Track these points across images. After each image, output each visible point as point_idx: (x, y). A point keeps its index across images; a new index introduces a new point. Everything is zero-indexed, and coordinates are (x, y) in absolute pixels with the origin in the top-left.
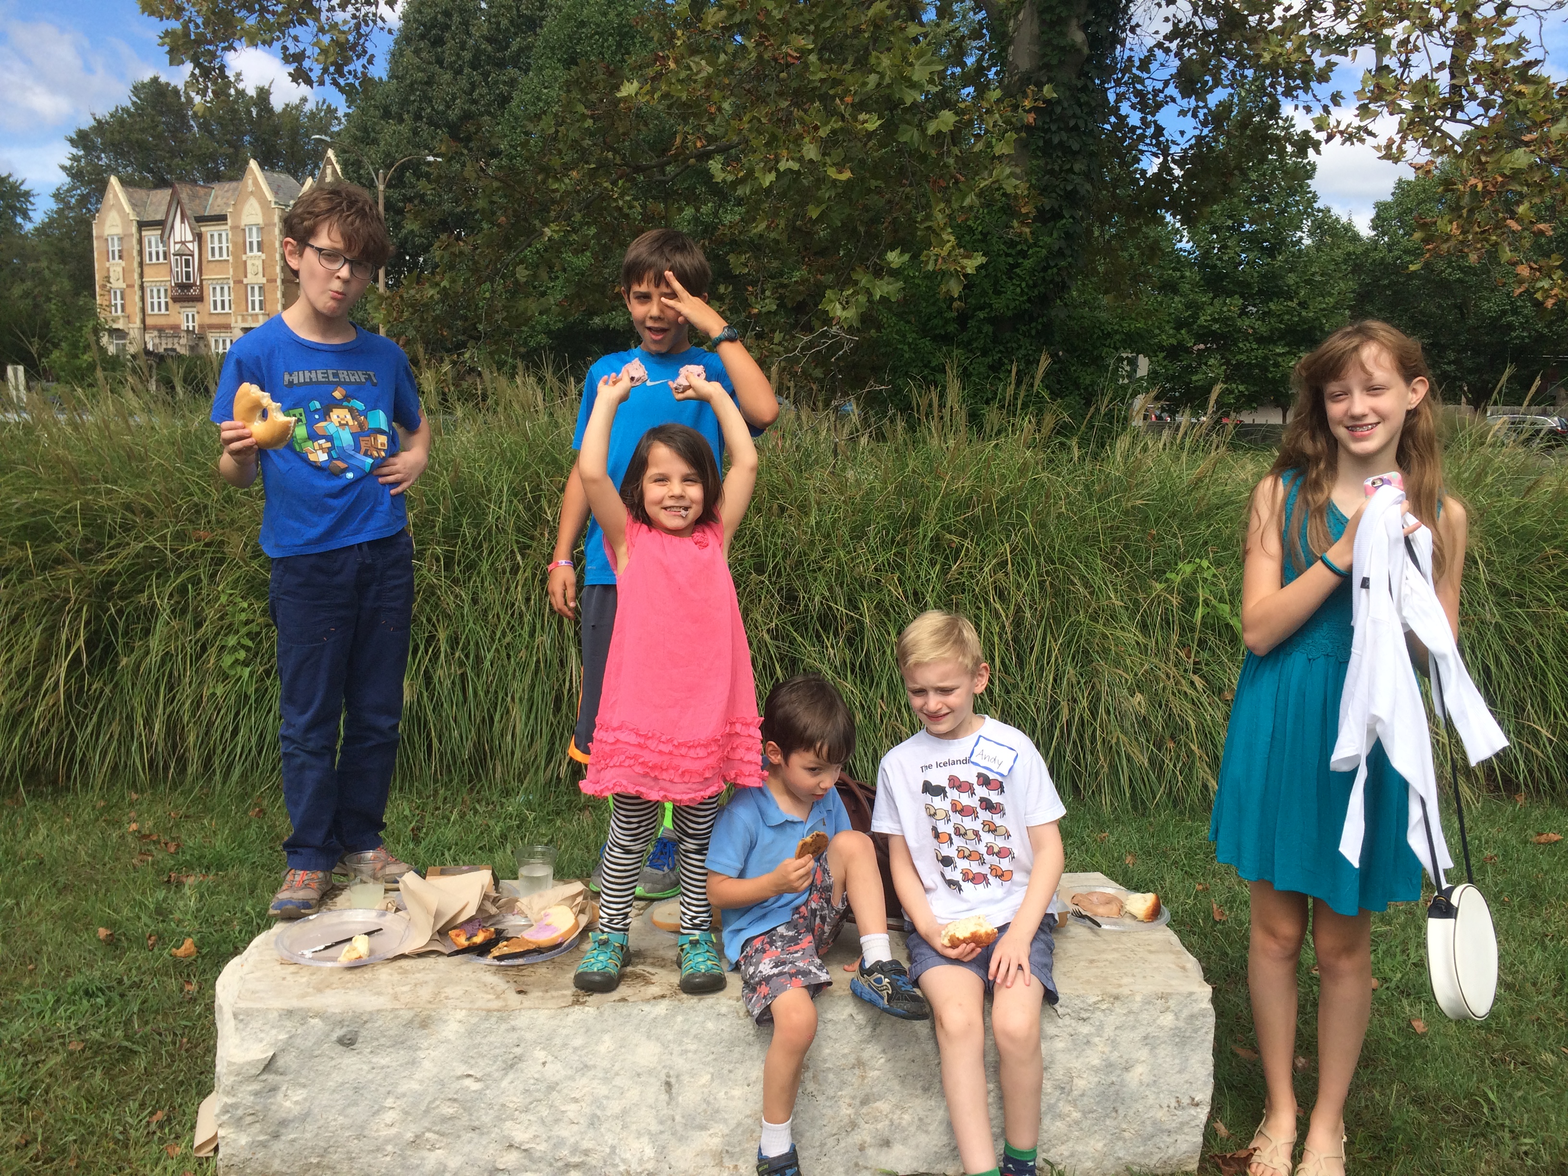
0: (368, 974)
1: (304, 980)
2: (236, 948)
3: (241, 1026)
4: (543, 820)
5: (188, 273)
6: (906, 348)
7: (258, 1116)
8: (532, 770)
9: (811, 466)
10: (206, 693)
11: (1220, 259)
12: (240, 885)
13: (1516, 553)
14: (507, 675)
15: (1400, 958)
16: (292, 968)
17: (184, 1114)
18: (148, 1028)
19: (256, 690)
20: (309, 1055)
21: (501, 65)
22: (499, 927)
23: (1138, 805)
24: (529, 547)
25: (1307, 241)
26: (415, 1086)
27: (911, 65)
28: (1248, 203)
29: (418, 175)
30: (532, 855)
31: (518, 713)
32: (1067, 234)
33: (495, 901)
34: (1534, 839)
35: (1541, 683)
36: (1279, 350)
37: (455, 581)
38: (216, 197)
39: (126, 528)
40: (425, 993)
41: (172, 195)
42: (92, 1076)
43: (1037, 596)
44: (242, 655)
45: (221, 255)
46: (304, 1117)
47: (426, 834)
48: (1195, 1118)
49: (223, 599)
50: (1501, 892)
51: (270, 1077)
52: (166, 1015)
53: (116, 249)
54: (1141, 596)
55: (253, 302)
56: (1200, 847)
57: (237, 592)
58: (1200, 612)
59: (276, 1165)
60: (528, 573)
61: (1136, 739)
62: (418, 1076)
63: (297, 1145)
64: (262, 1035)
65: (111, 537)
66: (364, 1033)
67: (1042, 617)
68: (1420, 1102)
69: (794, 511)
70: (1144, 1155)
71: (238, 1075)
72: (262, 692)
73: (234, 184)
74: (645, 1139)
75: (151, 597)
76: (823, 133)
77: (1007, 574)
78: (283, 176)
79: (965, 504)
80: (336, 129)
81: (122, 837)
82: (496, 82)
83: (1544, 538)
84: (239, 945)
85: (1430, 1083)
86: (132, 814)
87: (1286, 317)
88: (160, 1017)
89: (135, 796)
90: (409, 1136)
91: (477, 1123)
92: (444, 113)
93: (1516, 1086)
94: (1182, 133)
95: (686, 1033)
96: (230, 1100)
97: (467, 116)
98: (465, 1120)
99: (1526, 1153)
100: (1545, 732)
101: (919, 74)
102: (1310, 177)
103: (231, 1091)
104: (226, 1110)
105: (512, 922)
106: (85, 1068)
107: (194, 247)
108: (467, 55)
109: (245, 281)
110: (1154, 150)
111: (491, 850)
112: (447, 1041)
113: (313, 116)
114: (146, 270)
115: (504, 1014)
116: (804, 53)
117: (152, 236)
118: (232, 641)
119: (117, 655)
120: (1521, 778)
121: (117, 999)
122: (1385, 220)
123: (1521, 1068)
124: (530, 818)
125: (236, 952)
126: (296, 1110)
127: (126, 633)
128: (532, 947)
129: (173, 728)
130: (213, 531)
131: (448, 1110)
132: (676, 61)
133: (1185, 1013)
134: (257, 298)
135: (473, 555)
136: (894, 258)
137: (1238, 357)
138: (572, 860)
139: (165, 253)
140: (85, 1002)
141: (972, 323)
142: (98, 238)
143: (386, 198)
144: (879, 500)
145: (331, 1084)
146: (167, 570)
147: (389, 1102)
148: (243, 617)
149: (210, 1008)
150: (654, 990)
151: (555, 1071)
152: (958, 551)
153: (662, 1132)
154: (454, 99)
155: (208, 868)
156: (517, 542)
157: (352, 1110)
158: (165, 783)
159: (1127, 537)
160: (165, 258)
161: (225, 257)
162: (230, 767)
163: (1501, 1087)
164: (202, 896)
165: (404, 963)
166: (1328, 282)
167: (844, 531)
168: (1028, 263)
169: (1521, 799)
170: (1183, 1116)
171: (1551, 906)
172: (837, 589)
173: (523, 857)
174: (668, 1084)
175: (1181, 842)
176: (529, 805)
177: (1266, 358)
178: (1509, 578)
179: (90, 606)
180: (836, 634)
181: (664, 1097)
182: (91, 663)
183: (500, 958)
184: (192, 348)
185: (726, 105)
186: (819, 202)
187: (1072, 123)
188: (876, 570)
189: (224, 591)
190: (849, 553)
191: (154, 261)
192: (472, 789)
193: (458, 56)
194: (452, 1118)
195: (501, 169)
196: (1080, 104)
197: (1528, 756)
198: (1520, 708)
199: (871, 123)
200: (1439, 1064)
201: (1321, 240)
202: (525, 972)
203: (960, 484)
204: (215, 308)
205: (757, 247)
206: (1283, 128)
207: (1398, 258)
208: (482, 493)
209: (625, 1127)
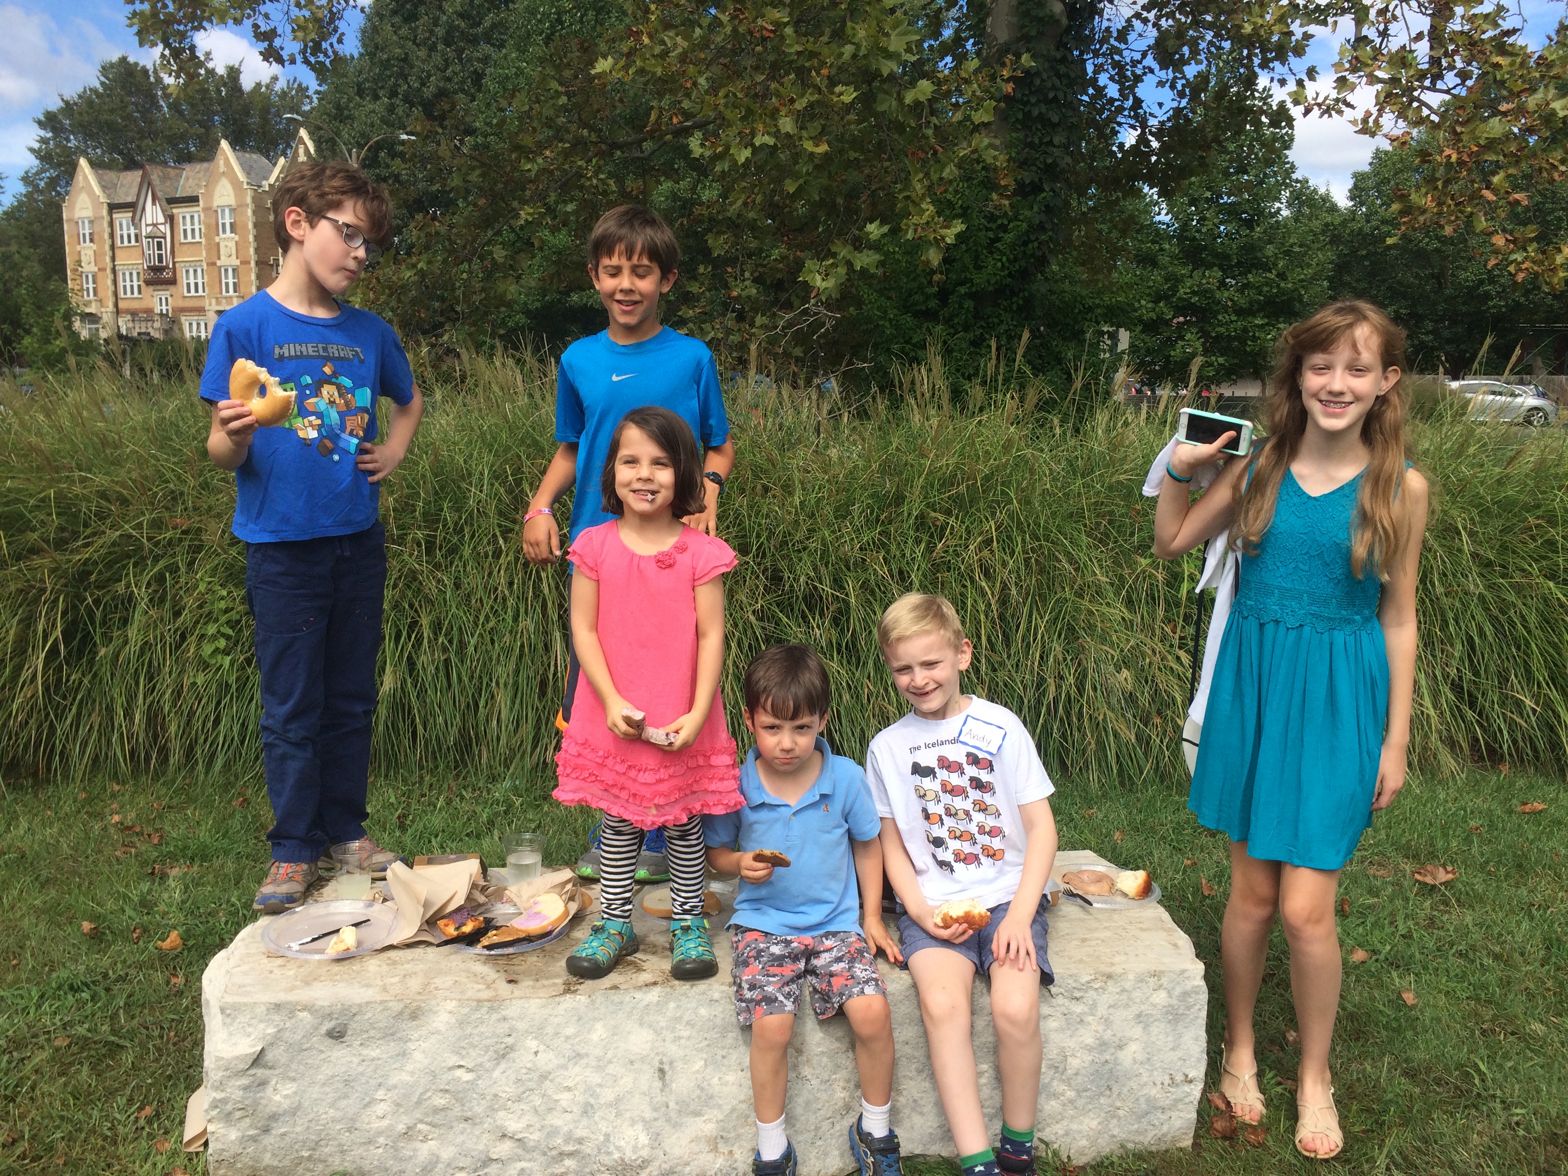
0: (356, 966)
1: (291, 973)
2: (222, 940)
3: (228, 1020)
4: (530, 805)
5: (160, 256)
6: (887, 324)
7: (248, 1110)
8: (519, 756)
9: (793, 445)
10: (186, 682)
11: (1198, 231)
12: (226, 875)
13: (1499, 523)
14: (491, 659)
15: (1388, 930)
16: (279, 961)
17: (173, 1109)
18: (135, 1021)
19: (237, 679)
20: (298, 1049)
21: (474, 41)
22: (488, 915)
23: (1125, 780)
24: (511, 530)
25: (1285, 213)
26: (406, 1078)
27: (887, 35)
28: (1227, 175)
29: (393, 155)
30: (520, 843)
31: (503, 698)
32: (1047, 207)
33: (484, 889)
34: (1519, 809)
35: (1525, 653)
36: (1258, 321)
37: (437, 566)
38: (187, 179)
39: (101, 516)
40: (415, 984)
41: (143, 177)
42: (79, 1071)
43: (1023, 573)
44: (222, 643)
45: (193, 237)
46: (294, 1112)
47: (413, 821)
48: (1188, 1094)
49: (202, 587)
50: (1487, 862)
51: (259, 1072)
52: (152, 1008)
53: (87, 232)
54: (1126, 572)
55: (227, 284)
56: (1187, 822)
57: (216, 579)
59: (267, 1159)
60: (511, 557)
61: (1123, 715)
62: (409, 1067)
63: (288, 1139)
64: (250, 1030)
65: (86, 525)
66: (353, 1025)
67: (1027, 594)
68: (1411, 1074)
69: (778, 492)
70: (1138, 1132)
71: (227, 1069)
72: (242, 682)
73: (205, 165)
74: (639, 1126)
75: (128, 586)
76: (800, 105)
77: (992, 551)
78: (254, 156)
79: (949, 482)
80: (307, 108)
81: (105, 829)
82: (470, 60)
83: (1526, 508)
84: (226, 936)
85: (1420, 1056)
86: (115, 806)
87: (1265, 289)
88: (146, 1011)
89: (116, 788)
90: (401, 1128)
91: (469, 1114)
92: (419, 90)
93: (1506, 1057)
94: (1160, 105)
95: (678, 1019)
96: (219, 1095)
97: (442, 93)
98: (457, 1111)
99: (1517, 1124)
100: (1528, 702)
101: (896, 44)
102: (1288, 147)
103: (220, 1086)
104: (214, 1105)
105: (501, 911)
106: (71, 1064)
107: (166, 229)
108: (440, 31)
109: (219, 263)
110: (1132, 122)
111: (478, 837)
112: (437, 1032)
113: (284, 94)
114: (118, 252)
115: (495, 1004)
116: (779, 25)
117: (123, 218)
118: (211, 629)
119: (95, 644)
120: (1505, 747)
121: (103, 993)
122: (1362, 190)
123: (1511, 1038)
124: (518, 804)
125: (223, 944)
126: (286, 1104)
127: (104, 623)
128: (522, 935)
129: (154, 718)
130: (190, 518)
131: (440, 1101)
132: (650, 36)
133: (1178, 990)
134: (231, 281)
135: (455, 540)
136: (874, 230)
137: (1218, 329)
138: (560, 846)
139: (136, 236)
140: (70, 997)
141: (953, 299)
142: (69, 220)
144: (863, 478)
145: (321, 1077)
146: (144, 559)
147: (380, 1094)
148: (223, 605)
149: (197, 1000)
150: (645, 977)
151: (547, 1060)
152: (943, 529)
153: (655, 1119)
154: (429, 76)
155: (192, 859)
156: (500, 526)
157: (343, 1103)
158: (147, 773)
159: (1111, 513)
160: (137, 241)
161: (197, 239)
162: (212, 756)
163: (1491, 1059)
164: (187, 887)
165: (392, 954)
166: (1306, 253)
167: (828, 510)
168: (1009, 237)
169: (1505, 769)
170: (1177, 1092)
171: (1537, 875)
172: (823, 569)
173: (510, 845)
174: (662, 1071)
175: (1168, 818)
176: (515, 790)
177: (1245, 330)
178: (1492, 548)
179: (66, 596)
180: (822, 615)
181: (658, 1084)
182: (69, 653)
183: (489, 947)
184: (166, 332)
185: (702, 81)
186: (796, 176)
187: (1051, 95)
188: (861, 549)
189: (202, 579)
190: (834, 532)
191: (126, 243)
192: (457, 776)
193: (431, 32)
194: (444, 1109)
195: (475, 147)
196: (1060, 77)
197: (1512, 726)
198: (1504, 679)
199: (848, 95)
200: (1429, 1035)
201: (1299, 211)
202: (515, 961)
203: (944, 462)
204: (189, 291)
205: (735, 226)
206: (1261, 99)
207: (1377, 228)
208: (463, 477)
209: (618, 1115)
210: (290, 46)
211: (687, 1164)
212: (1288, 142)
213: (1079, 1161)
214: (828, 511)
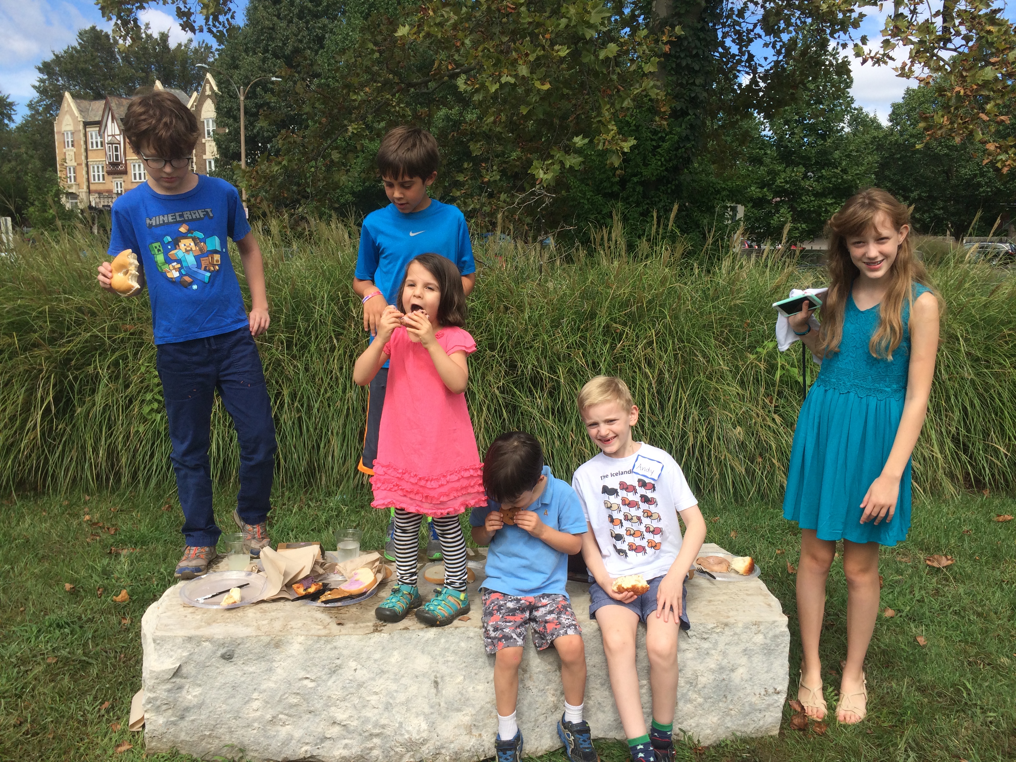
0: (240, 613)
1: (199, 617)
2: (155, 596)
3: (158, 647)
4: (352, 511)
5: (117, 156)
6: (586, 202)
7: (170, 705)
8: (345, 480)
9: (524, 280)
10: (132, 431)
11: (790, 142)
12: (157, 555)
13: (983, 333)
14: (328, 417)
15: (908, 597)
16: (191, 610)
17: (123, 703)
18: (99, 648)
20: (203, 666)
21: (316, 16)
22: (325, 582)
23: (739, 499)
24: (341, 334)
25: (847, 130)
26: (272, 685)
27: (589, 13)
28: (809, 105)
29: (266, 90)
30: (346, 535)
31: (335, 442)
32: (691, 125)
33: (322, 565)
34: (995, 519)
35: (1000, 417)
36: (829, 201)
37: (294, 357)
39: (78, 323)
40: (278, 625)
41: (105, 105)
42: (63, 679)
43: (673, 363)
44: (155, 406)
46: (200, 706)
47: (277, 521)
48: (777, 701)
49: (143, 369)
50: (974, 553)
51: (178, 680)
52: (110, 639)
53: (70, 140)
54: (740, 363)
56: (778, 526)
58: (778, 374)
59: (183, 736)
60: (341, 351)
61: (737, 456)
62: (274, 678)
63: (196, 723)
64: (172, 653)
65: (69, 329)
66: (238, 651)
67: (676, 377)
68: (922, 690)
69: (514, 310)
70: (744, 725)
71: (157, 678)
74: (422, 718)
75: (95, 368)
76: (532, 58)
77: (653, 349)
79: (626, 304)
80: (211, 60)
81: (80, 524)
82: (314, 28)
83: (1002, 323)
84: (157, 594)
85: (928, 678)
86: (86, 510)
87: (833, 179)
88: (106, 641)
89: (87, 498)
90: (269, 717)
91: (312, 709)
92: (282, 48)
93: (984, 679)
94: (766, 59)
95: (446, 649)
96: (152, 695)
97: (296, 51)
98: (304, 707)
99: (991, 722)
100: (1003, 450)
101: (595, 19)
102: (849, 87)
103: (153, 689)
104: (149, 701)
105: (333, 579)
106: (58, 674)
108: (295, 10)
110: (747, 70)
111: (319, 531)
112: (292, 656)
113: (196, 51)
114: (90, 154)
115: (329, 638)
116: (518, 5)
117: (93, 131)
118: (149, 397)
119: (74, 406)
120: (987, 479)
121: (78, 629)
122: (898, 115)
123: (988, 667)
124: (345, 510)
125: (155, 598)
126: (195, 701)
127: (80, 392)
128: (346, 595)
129: (112, 453)
130: (135, 325)
131: (294, 700)
132: (434, 11)
133: (770, 634)
135: (305, 340)
136: (579, 141)
137: (802, 206)
138: (372, 537)
139: (102, 143)
140: (57, 631)
141: (629, 185)
142: (58, 133)
143: (245, 106)
144: (569, 301)
145: (217, 684)
146: (105, 351)
147: (255, 695)
149: (138, 635)
151: (362, 674)
152: (621, 335)
153: (432, 713)
154: (287, 39)
155: (136, 544)
156: (334, 331)
157: (232, 701)
158: (107, 489)
159: (731, 325)
160: (102, 146)
162: (149, 478)
163: (974, 681)
164: (132, 562)
165: (264, 606)
166: (860, 156)
168: (666, 145)
169: (987, 493)
170: (769, 700)
171: (1006, 562)
172: (543, 360)
173: (340, 537)
174: (436, 683)
175: (766, 523)
176: (344, 502)
177: (820, 207)
178: (979, 349)
179: (56, 374)
180: (542, 390)
181: (433, 691)
182: (58, 412)
183: (326, 602)
185: (467, 42)
186: (528, 104)
187: (694, 52)
188: (568, 347)
189: (143, 364)
190: (550, 336)
191: (95, 147)
192: (306, 492)
193: (290, 10)
194: (296, 705)
195: (319, 86)
196: (699, 39)
197: (992, 465)
198: (986, 434)
199: (563, 51)
200: (934, 665)
201: (856, 129)
202: (342, 611)
203: (622, 291)
204: (135, 178)
205: (488, 137)
206: (832, 55)
207: (907, 140)
208: (310, 299)
209: (408, 710)
210: (199, 20)
211: (452, 742)
212: (849, 85)
213: (705, 743)
214: (547, 322)
